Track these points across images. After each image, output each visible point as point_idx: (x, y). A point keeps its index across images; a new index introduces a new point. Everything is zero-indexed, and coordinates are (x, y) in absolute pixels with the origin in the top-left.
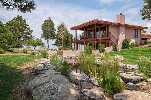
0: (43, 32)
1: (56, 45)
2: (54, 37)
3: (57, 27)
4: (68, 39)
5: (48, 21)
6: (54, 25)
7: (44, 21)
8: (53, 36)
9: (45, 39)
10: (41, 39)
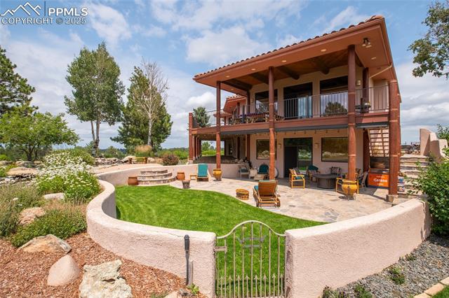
0: (76, 95)
1: (121, 140)
2: (117, 114)
3: (132, 76)
4: (163, 122)
5: (95, 55)
6: (119, 71)
7: (81, 53)
8: (113, 110)
9: (82, 119)
10: (62, 118)
